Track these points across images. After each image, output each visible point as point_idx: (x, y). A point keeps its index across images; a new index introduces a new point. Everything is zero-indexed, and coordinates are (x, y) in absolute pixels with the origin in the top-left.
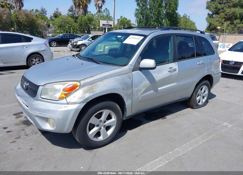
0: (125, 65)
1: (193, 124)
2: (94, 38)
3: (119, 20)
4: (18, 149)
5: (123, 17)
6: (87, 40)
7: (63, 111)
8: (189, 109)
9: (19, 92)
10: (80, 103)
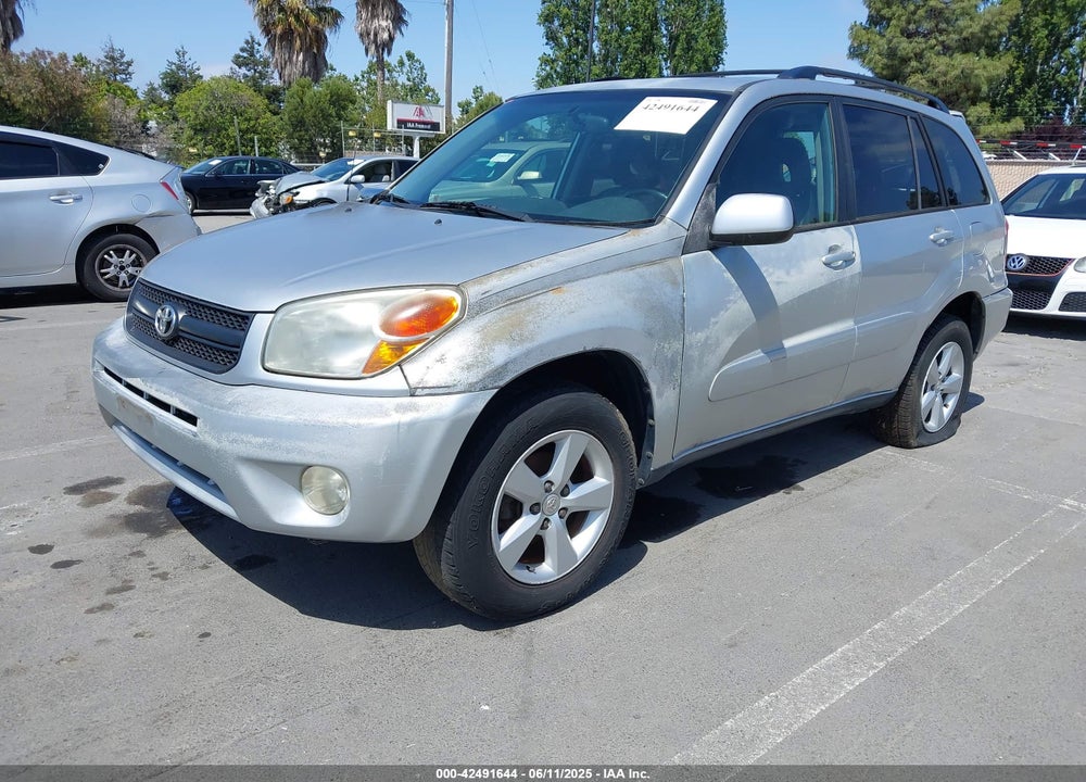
0: (650, 222)
1: (928, 507)
2: (374, 174)
3: (469, 104)
4: (136, 636)
5: (486, 91)
6: (341, 183)
7: (393, 426)
8: (888, 452)
9: (126, 358)
10: (470, 389)
